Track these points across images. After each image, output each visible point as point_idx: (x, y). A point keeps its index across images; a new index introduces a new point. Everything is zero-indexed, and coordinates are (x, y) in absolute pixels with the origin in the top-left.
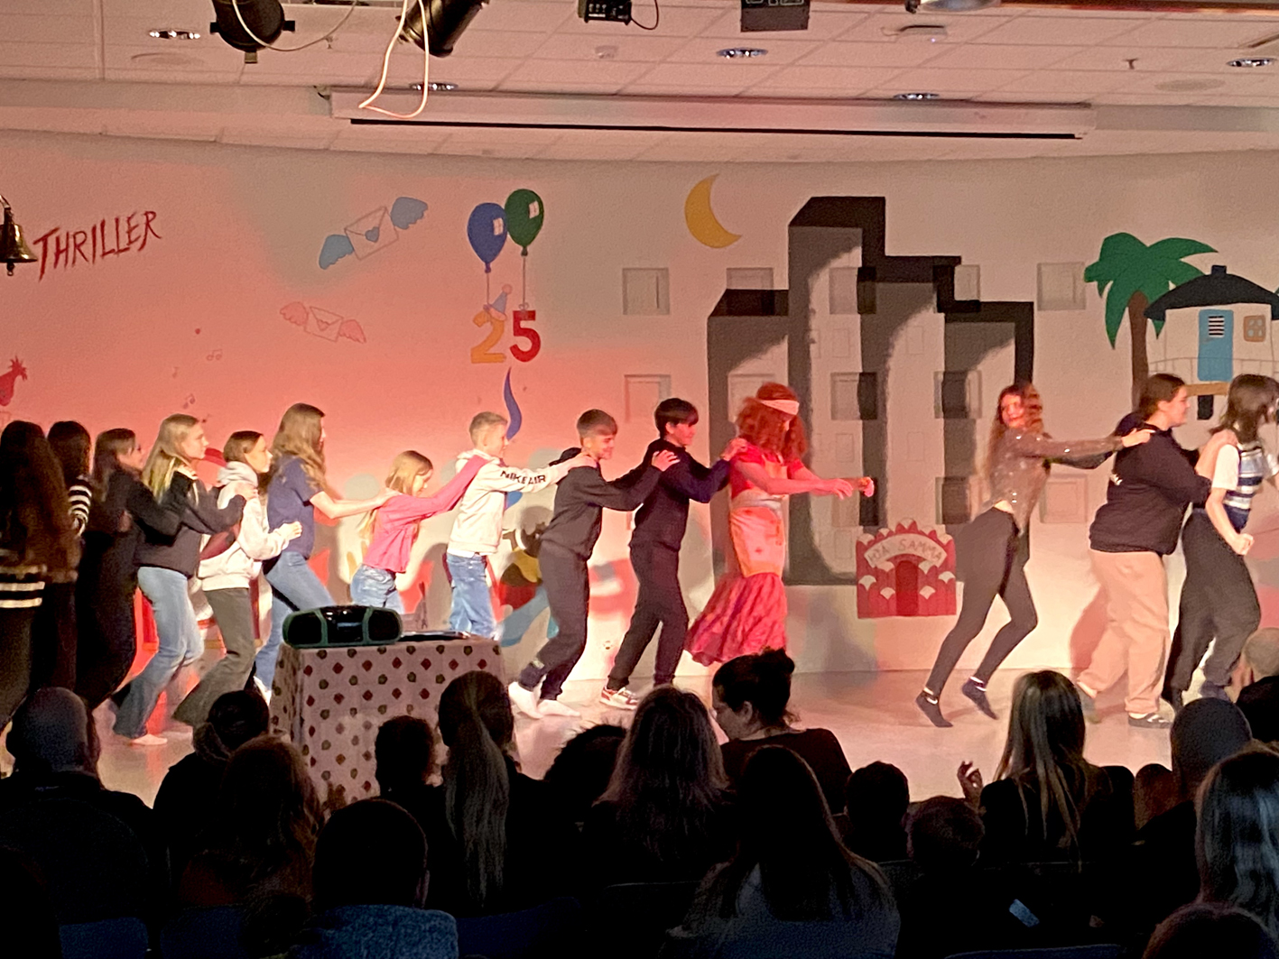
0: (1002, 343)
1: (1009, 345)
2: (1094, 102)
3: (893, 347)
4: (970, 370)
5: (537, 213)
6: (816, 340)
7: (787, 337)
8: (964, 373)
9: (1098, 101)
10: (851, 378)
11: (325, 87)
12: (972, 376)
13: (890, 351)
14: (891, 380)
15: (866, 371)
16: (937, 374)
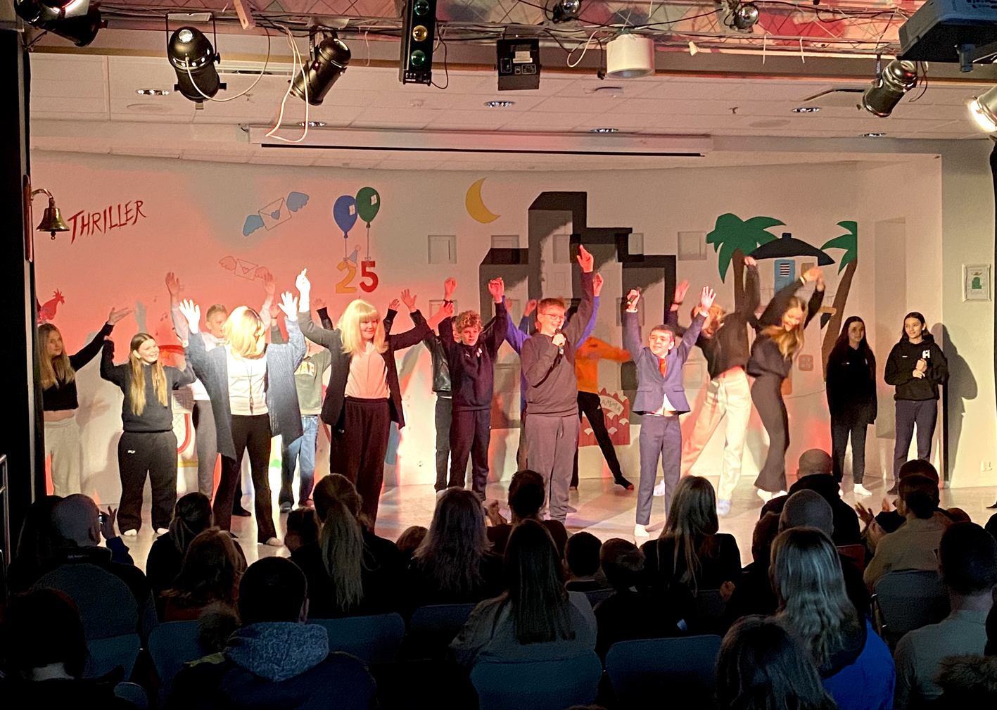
0: (657, 280)
1: (660, 281)
2: (711, 133)
5: (376, 202)
6: (545, 278)
7: (527, 277)
9: (714, 133)
11: (246, 125)
15: (576, 298)
16: (618, 299)
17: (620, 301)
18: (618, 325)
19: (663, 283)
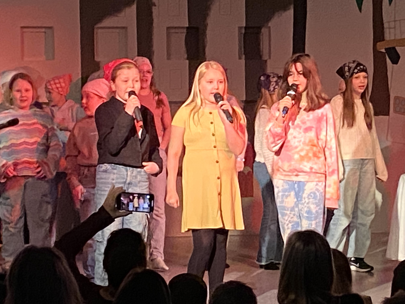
0: (285, 8)
1: (289, 9)
3: (210, 9)
4: (263, 26)
6: (157, 4)
8: (260, 28)
10: (182, 30)
12: (263, 30)
13: (209, 12)
14: (208, 32)
15: (192, 26)
16: (240, 28)
17: (243, 31)
18: (240, 58)
19: (292, 11)
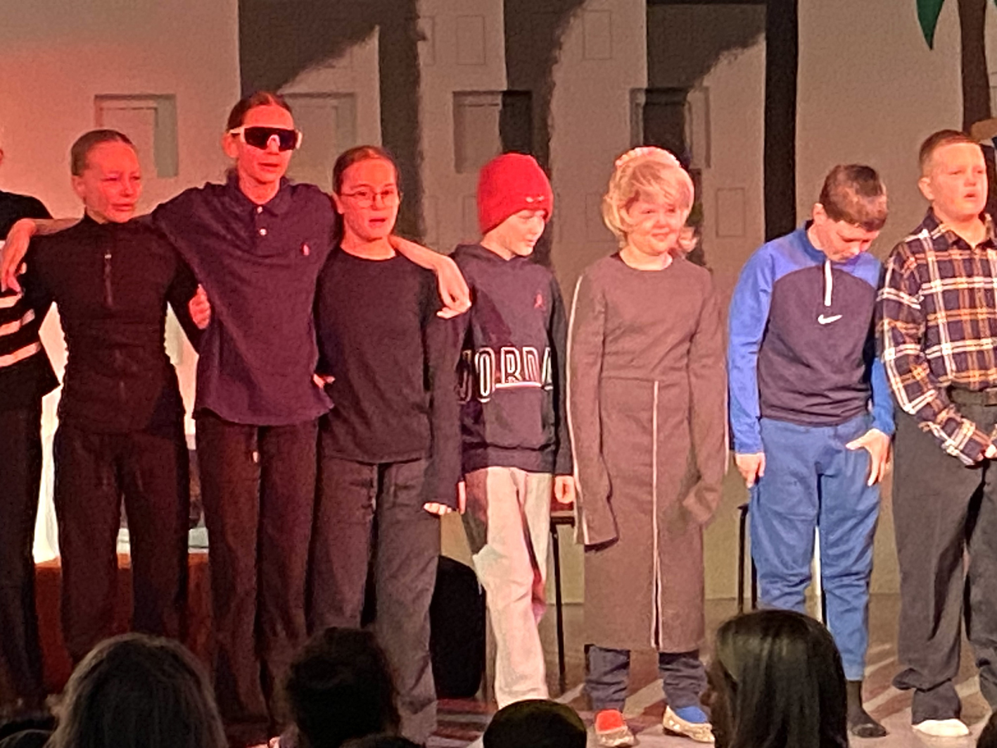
0: (745, 42)
1: (754, 43)
3: (560, 49)
4: (692, 87)
6: (428, 34)
7: (377, 28)
8: (684, 91)
10: (489, 99)
12: (693, 96)
13: (557, 53)
14: (554, 106)
15: (516, 88)
16: (634, 92)
17: (642, 99)
